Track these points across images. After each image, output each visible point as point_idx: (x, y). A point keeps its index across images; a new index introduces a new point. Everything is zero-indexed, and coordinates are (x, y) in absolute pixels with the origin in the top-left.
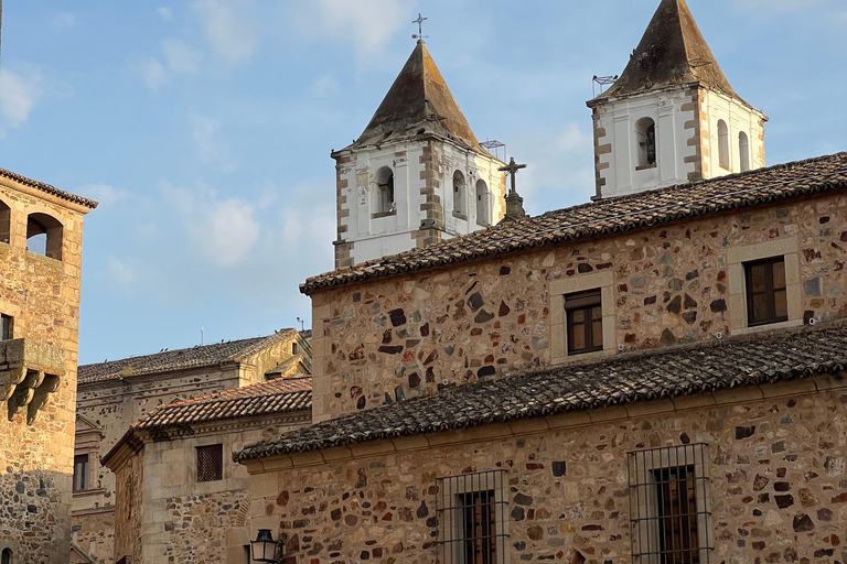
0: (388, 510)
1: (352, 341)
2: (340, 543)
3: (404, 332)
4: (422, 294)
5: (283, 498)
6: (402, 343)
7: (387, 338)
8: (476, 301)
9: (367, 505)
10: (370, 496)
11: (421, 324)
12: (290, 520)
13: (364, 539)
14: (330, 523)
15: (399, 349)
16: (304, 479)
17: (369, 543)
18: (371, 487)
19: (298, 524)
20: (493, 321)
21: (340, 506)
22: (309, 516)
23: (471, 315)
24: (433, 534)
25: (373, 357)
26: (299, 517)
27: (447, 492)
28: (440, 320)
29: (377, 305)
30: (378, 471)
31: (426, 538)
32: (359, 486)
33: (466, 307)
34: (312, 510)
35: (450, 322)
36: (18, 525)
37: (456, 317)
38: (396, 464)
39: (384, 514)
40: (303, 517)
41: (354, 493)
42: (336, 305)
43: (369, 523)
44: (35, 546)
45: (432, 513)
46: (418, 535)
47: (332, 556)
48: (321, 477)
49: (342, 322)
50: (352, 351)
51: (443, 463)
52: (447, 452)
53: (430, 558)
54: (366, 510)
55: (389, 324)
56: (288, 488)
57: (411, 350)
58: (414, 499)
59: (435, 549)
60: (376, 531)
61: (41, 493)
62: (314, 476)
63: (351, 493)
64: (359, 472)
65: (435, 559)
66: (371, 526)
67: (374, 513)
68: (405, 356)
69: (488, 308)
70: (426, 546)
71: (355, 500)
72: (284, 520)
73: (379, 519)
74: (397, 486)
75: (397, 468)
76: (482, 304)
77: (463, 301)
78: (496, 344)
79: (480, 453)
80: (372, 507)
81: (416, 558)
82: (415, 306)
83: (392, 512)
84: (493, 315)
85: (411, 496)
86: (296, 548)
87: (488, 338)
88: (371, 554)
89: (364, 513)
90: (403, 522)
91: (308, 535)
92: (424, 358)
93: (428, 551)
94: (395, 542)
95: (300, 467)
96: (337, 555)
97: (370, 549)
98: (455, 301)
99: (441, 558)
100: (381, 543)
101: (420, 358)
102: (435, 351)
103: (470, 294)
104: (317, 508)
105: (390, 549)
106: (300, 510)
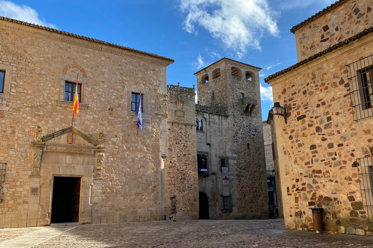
0: (326, 85)
1: (310, 42)
2: (307, 103)
3: (329, 32)
4: (334, 17)
5: (284, 91)
6: (329, 36)
7: (323, 37)
8: (356, 11)
9: (317, 86)
10: (318, 81)
11: (335, 27)
12: (287, 99)
13: (317, 99)
14: (303, 96)
15: (328, 39)
16: (291, 82)
17: (319, 101)
18: (318, 78)
19: (290, 100)
20: (365, 15)
21: (306, 89)
22: (294, 96)
23: (355, 17)
24: (348, 90)
25: (318, 45)
26: (291, 97)
27: (352, 70)
28: (342, 23)
29: (318, 27)
30: (319, 71)
31: (345, 92)
32: (313, 79)
33: (352, 15)
34: (295, 93)
35: (347, 23)
36: (251, 138)
37: (349, 20)
38: (327, 66)
39: (324, 87)
40: (292, 97)
41: (311, 82)
42: (303, 32)
43: (318, 93)
44: (255, 143)
45: (346, 81)
46: (341, 92)
47: (305, 109)
48: (297, 80)
49: (306, 37)
50: (310, 45)
51: (348, 59)
52: (350, 54)
53: (348, 101)
54: (316, 88)
55: (323, 32)
56: (286, 87)
57: (332, 38)
58: (337, 78)
59: (349, 96)
60: (322, 95)
61: (256, 131)
62: (295, 80)
63: (310, 83)
64: (312, 74)
65: (350, 100)
66: (319, 94)
67: (320, 88)
68: (330, 41)
69: (361, 12)
70: (345, 96)
71: (312, 85)
72: (285, 99)
73: (323, 90)
74: (329, 75)
75: (328, 67)
76: (359, 11)
77: (351, 13)
78: (367, 24)
79: (367, 49)
80: (319, 86)
81: (341, 102)
82: (332, 22)
83: (328, 86)
84: (364, 14)
85: (335, 77)
86: (291, 109)
87: (364, 23)
88: (321, 105)
89: (316, 89)
90: (333, 89)
91: (294, 103)
92: (338, 39)
93: (347, 97)
94: (331, 98)
95: (289, 78)
96: (307, 108)
97: (320, 103)
98: (348, 14)
99: (353, 100)
100: (324, 100)
101: (336, 39)
102: (342, 35)
103: (353, 9)
104: (297, 92)
105: (329, 101)
106: (290, 94)
